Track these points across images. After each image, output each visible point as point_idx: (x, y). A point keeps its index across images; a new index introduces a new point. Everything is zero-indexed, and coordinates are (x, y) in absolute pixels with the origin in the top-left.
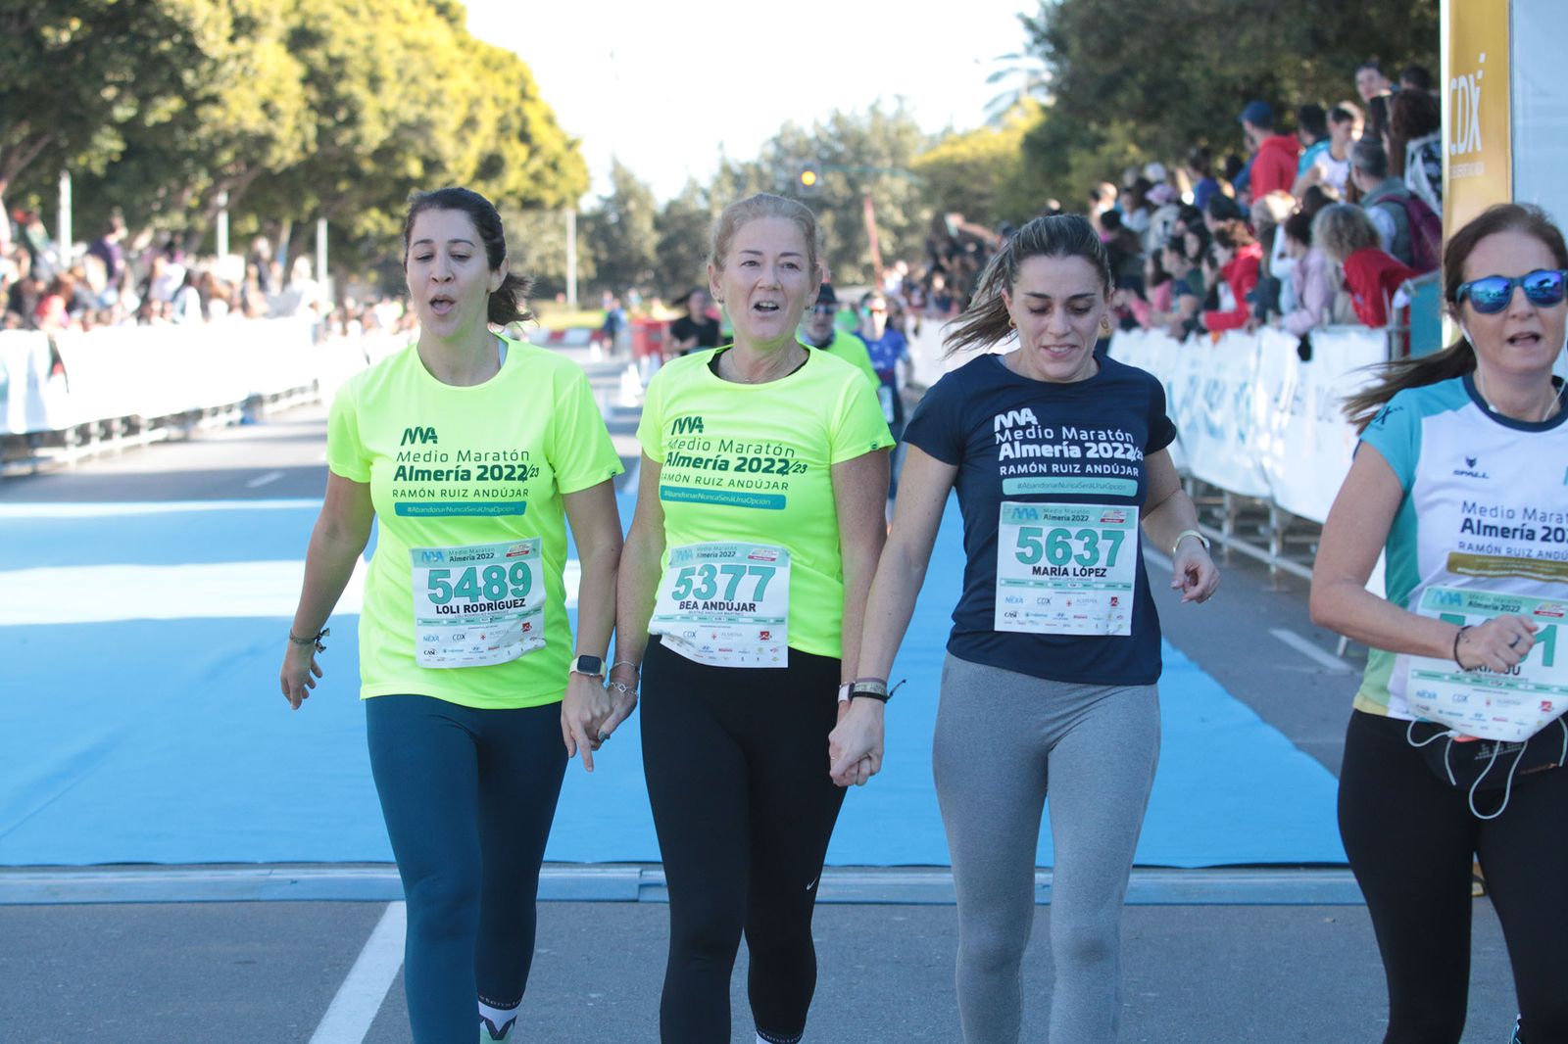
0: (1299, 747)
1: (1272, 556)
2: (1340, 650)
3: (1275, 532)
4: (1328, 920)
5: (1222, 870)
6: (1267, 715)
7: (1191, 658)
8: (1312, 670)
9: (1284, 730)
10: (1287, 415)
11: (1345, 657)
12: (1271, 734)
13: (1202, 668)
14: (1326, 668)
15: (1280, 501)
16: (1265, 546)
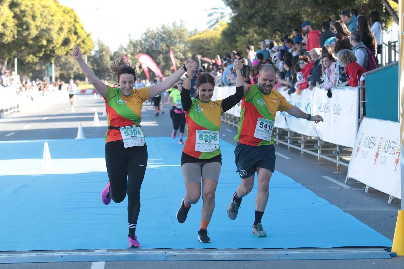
0: (345, 211)
1: (318, 155)
2: (346, 182)
3: (319, 147)
4: (374, 264)
5: (335, 249)
6: (332, 202)
7: (303, 185)
8: (340, 188)
9: (337, 206)
10: (323, 113)
11: (347, 184)
12: (334, 207)
13: (307, 188)
14: (343, 187)
15: (321, 138)
16: (316, 151)
